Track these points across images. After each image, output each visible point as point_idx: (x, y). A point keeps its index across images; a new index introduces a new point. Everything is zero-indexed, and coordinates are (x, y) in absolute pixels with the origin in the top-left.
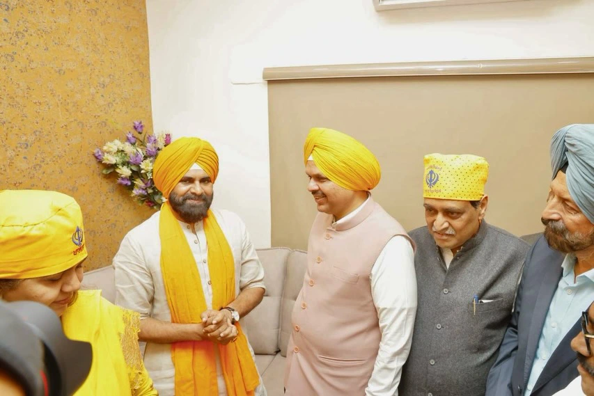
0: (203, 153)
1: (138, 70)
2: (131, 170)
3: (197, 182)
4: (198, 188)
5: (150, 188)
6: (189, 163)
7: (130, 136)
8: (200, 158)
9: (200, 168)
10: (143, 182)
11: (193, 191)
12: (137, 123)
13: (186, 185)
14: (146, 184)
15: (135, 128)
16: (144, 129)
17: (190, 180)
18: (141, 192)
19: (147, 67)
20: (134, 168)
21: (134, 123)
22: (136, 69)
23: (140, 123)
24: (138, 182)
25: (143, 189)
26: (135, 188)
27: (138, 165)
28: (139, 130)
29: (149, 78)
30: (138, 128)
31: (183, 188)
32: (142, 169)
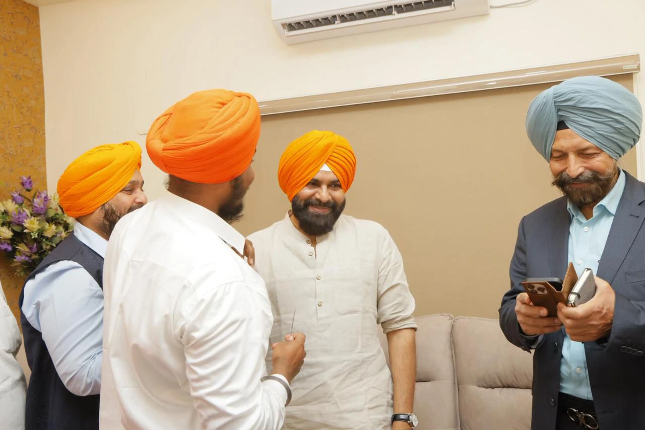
0: (335, 150)
1: (29, 124)
2: (13, 231)
3: (324, 187)
4: (324, 194)
5: (35, 253)
6: (317, 162)
7: (16, 195)
8: (332, 158)
9: (330, 170)
10: (28, 247)
11: (318, 196)
12: (25, 178)
13: (310, 188)
14: (31, 249)
15: (23, 184)
16: (34, 186)
17: (316, 183)
18: (23, 258)
19: (42, 122)
20: (17, 229)
21: (22, 179)
22: (26, 123)
23: (29, 178)
24: (22, 247)
25: (27, 256)
26: (17, 253)
27: (20, 225)
28: (28, 186)
29: (44, 134)
30: (26, 185)
31: (307, 192)
32: (26, 228)
